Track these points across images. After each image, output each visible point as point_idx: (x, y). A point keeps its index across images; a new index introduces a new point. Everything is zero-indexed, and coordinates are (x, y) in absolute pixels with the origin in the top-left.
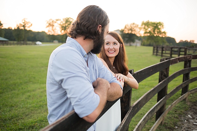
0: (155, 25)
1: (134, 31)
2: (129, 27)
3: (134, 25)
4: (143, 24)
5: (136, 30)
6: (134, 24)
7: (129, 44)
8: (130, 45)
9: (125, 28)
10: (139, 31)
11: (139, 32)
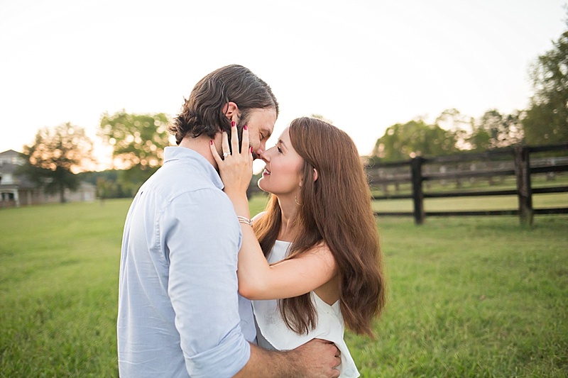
0: (147, 124)
1: (71, 149)
2: (50, 138)
3: (71, 129)
4: (105, 122)
5: (79, 147)
6: (68, 125)
7: (57, 198)
8: (63, 201)
9: (39, 140)
10: (90, 151)
11: (89, 154)
